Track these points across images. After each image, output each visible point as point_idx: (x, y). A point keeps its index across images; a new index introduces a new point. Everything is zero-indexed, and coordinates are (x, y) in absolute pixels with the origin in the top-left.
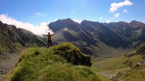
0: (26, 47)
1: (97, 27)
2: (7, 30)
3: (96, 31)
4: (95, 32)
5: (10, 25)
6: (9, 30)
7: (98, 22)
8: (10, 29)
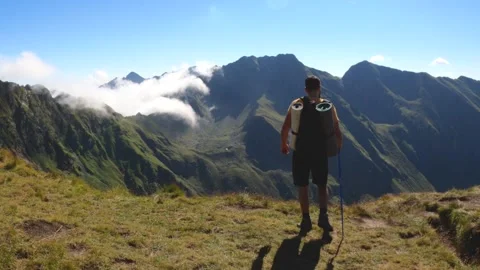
0: (74, 171)
1: (417, 102)
2: (11, 105)
3: (405, 120)
4: (402, 126)
5: (28, 87)
6: (20, 105)
7: (424, 76)
8: (23, 104)
